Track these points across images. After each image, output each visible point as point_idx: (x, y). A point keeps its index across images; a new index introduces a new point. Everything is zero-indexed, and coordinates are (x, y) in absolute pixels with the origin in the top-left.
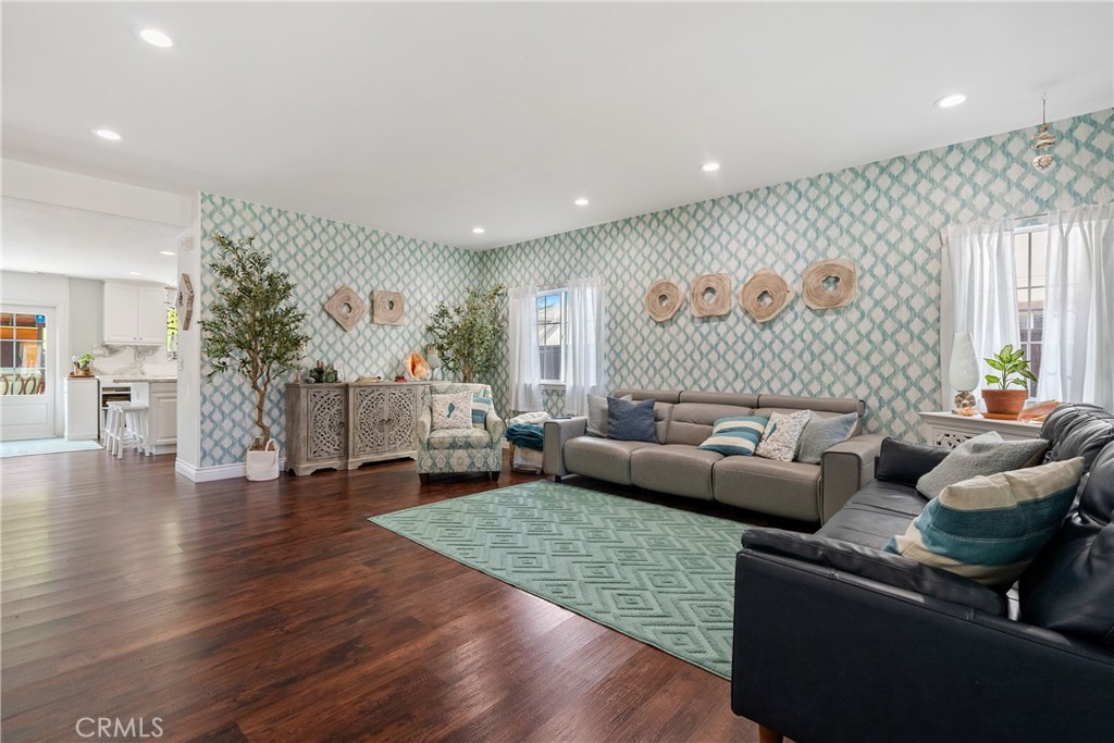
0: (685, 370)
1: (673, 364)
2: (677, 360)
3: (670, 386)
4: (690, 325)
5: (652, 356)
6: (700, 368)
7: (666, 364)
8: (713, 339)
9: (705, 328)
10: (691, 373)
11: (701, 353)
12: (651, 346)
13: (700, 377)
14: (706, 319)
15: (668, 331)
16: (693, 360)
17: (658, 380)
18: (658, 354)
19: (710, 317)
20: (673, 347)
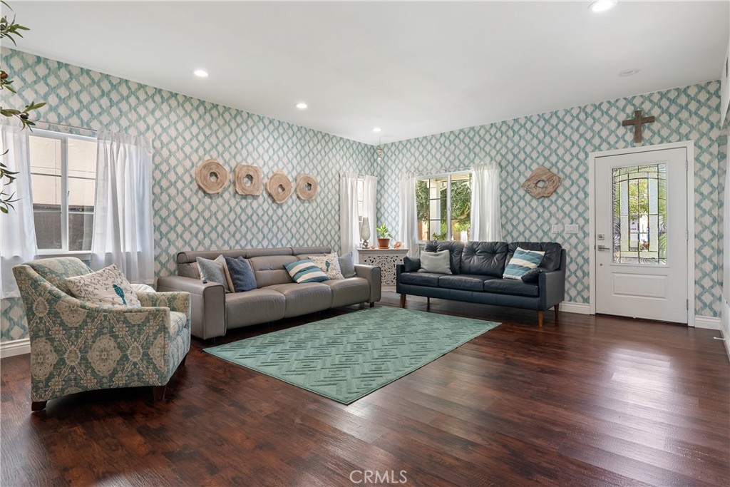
0: (230, 233)
1: (220, 229)
2: (223, 226)
3: (217, 246)
4: (233, 199)
5: (201, 222)
6: (240, 232)
7: (214, 229)
8: (249, 211)
9: (244, 203)
10: (234, 236)
11: (241, 221)
12: (201, 214)
13: (241, 239)
14: (244, 197)
15: (216, 203)
16: (235, 226)
17: (207, 242)
18: (207, 221)
19: (247, 195)
20: (220, 215)
